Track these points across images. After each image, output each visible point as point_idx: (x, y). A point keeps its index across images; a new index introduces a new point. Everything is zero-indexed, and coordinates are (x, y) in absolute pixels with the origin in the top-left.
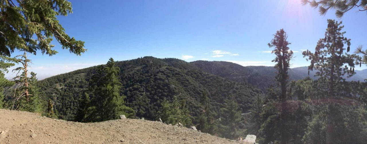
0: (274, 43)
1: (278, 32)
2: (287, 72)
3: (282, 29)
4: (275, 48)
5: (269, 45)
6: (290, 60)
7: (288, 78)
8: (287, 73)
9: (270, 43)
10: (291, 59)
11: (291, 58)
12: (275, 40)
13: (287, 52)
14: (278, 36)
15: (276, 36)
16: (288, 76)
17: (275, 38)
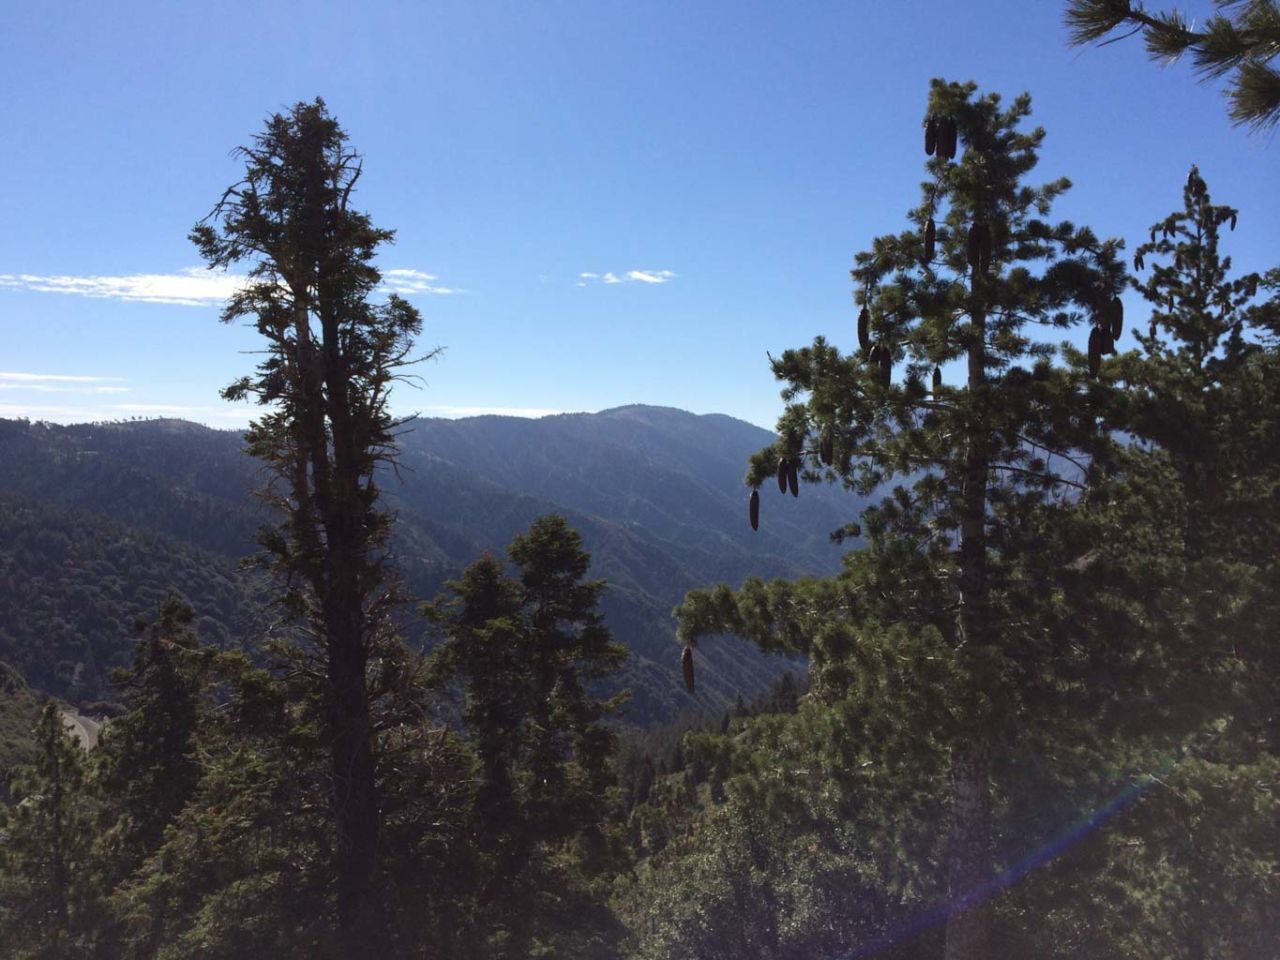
0: (253, 227)
1: (278, 124)
2: (371, 487)
3: (311, 102)
4: (258, 273)
5: (205, 238)
6: (387, 378)
7: (380, 541)
8: (371, 494)
9: (218, 227)
10: (393, 371)
11: (398, 363)
12: (250, 199)
13: (361, 314)
14: (277, 161)
15: (263, 167)
16: (383, 520)
17: (253, 176)
